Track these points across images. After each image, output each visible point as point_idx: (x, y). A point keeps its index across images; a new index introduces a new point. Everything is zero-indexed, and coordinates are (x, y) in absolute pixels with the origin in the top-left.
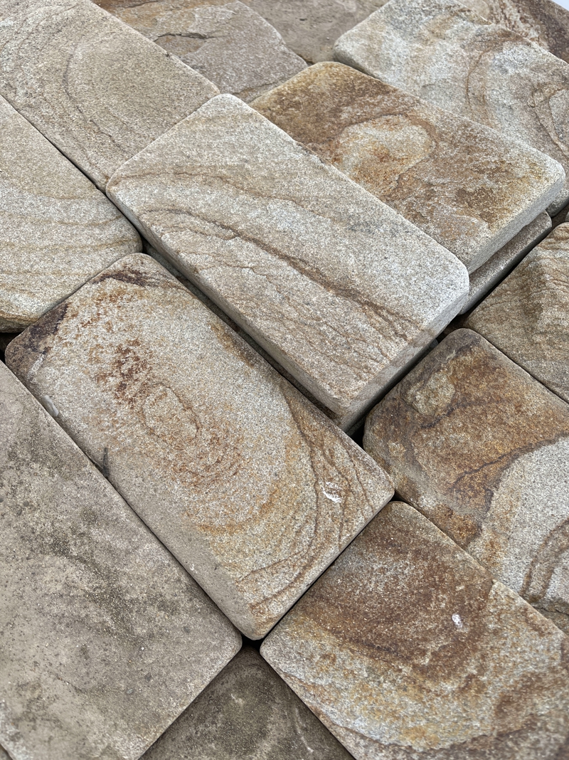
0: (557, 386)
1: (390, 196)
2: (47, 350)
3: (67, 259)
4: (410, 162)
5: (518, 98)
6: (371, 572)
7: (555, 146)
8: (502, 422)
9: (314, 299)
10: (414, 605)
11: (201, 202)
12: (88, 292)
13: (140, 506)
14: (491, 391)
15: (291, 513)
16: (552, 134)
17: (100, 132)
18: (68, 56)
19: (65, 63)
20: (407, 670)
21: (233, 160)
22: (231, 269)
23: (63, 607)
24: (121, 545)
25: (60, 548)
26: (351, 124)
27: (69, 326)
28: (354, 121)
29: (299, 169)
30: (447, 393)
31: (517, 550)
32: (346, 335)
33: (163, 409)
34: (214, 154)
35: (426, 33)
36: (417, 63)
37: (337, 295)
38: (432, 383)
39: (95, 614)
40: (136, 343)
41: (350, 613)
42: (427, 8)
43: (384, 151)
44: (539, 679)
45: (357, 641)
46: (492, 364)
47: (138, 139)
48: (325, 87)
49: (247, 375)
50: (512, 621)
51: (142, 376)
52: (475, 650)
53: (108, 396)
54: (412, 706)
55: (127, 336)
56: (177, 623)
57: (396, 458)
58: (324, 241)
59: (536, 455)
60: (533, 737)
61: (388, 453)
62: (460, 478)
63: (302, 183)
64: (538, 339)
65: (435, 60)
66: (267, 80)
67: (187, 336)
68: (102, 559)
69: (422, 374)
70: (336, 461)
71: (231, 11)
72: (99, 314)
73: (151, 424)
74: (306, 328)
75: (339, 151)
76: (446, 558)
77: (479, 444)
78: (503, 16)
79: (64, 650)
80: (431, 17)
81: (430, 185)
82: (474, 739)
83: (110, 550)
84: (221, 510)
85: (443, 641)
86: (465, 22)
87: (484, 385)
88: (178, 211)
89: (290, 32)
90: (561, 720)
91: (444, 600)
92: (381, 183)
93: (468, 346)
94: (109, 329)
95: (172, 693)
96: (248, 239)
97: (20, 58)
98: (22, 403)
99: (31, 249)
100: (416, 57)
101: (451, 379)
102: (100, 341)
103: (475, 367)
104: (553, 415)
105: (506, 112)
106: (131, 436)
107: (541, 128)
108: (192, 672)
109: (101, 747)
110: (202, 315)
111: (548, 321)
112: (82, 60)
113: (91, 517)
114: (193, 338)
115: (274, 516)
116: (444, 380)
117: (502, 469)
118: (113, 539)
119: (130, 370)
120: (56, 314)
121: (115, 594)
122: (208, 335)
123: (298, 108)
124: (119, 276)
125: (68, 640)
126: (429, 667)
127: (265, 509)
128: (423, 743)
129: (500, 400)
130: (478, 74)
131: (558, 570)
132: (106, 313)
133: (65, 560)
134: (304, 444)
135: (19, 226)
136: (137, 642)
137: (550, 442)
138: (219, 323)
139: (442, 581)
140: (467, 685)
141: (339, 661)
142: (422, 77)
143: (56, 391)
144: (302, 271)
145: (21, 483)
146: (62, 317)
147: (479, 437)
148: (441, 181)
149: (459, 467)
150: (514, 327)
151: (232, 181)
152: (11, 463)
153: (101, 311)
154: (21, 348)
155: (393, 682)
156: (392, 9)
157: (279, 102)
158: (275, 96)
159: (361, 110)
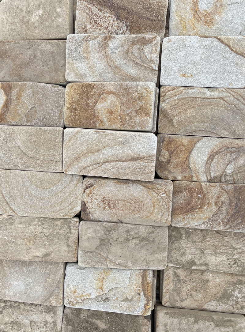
0: (187, 134)
1: (122, 124)
2: (90, 212)
3: (74, 194)
4: (118, 109)
5: (125, 59)
6: (179, 199)
7: (144, 67)
8: (182, 151)
9: (130, 165)
10: (191, 199)
11: (88, 162)
12: (85, 196)
13: (133, 223)
14: (175, 146)
15: (159, 203)
16: (141, 63)
17: (48, 161)
18: (18, 147)
19: (19, 150)
20: (197, 210)
21: (85, 147)
22: (108, 172)
23: (138, 247)
24: (136, 231)
25: (128, 240)
26: (94, 106)
27: (88, 205)
28: (94, 104)
29: (101, 138)
30: (167, 154)
31: (202, 174)
32: (143, 168)
33: (121, 205)
34: (79, 149)
35: (84, 54)
36: (92, 68)
37: (134, 161)
38: (162, 154)
39: (143, 243)
40: (104, 198)
41: (181, 209)
42: (78, 45)
43: (110, 110)
44: (219, 195)
45: (186, 212)
46: (171, 140)
47: (59, 156)
48: (77, 97)
49: (129, 186)
50: (209, 188)
51: (111, 202)
52: (206, 198)
53: (109, 211)
54: (202, 215)
55: (101, 198)
56: (156, 233)
57: (167, 174)
58: (121, 151)
59: (193, 152)
60: (224, 205)
61: (165, 175)
62: (182, 169)
63: (104, 141)
64: (176, 126)
65: (95, 64)
66: (61, 106)
67: (111, 189)
68: (136, 236)
69: (159, 154)
70: (159, 188)
71: (30, 90)
72: (91, 198)
73: (121, 209)
74: (134, 172)
75: (100, 119)
76: (190, 186)
77: (181, 159)
78: (93, 14)
79: (144, 251)
80: (81, 47)
81: (128, 114)
82: (215, 212)
83: (136, 233)
84: (147, 213)
85: (200, 201)
86: (91, 41)
87: (173, 146)
88: (86, 167)
89: (45, 75)
90: (227, 198)
91: (195, 194)
92: (117, 122)
93: (163, 140)
94: (96, 199)
95: (164, 243)
96: (105, 163)
97: (8, 157)
98: (98, 226)
99: (66, 198)
100: (90, 67)
101: (165, 150)
102: (97, 203)
103: (168, 143)
104: (191, 141)
105: (125, 66)
106: (120, 214)
107: (137, 63)
108: (164, 237)
109: (161, 258)
110: (110, 182)
111: (176, 122)
112: (22, 146)
113: (128, 231)
114: (113, 188)
115: (157, 206)
116: (164, 151)
117: (188, 160)
118: (134, 231)
119: (108, 203)
120: (84, 205)
121: (143, 238)
122: (115, 185)
123: (77, 110)
124: (87, 188)
125: (143, 250)
126: (200, 207)
127: (154, 206)
128: (207, 219)
129: (178, 147)
130: (109, 59)
131: (211, 171)
132: (92, 197)
133: (131, 241)
134: (151, 190)
135: (59, 196)
136: (153, 241)
137: (194, 147)
138: (115, 181)
139: (192, 191)
140: (208, 205)
141: (185, 218)
142: (97, 73)
143: (99, 217)
144: (123, 161)
145: (112, 237)
146: (86, 204)
147: (180, 158)
148: (130, 111)
149: (180, 166)
150: (169, 127)
151: (90, 152)
152: (107, 236)
153: (91, 197)
154: (85, 216)
155: (196, 214)
156: (70, 54)
157: (71, 111)
158: (68, 110)
159: (93, 99)
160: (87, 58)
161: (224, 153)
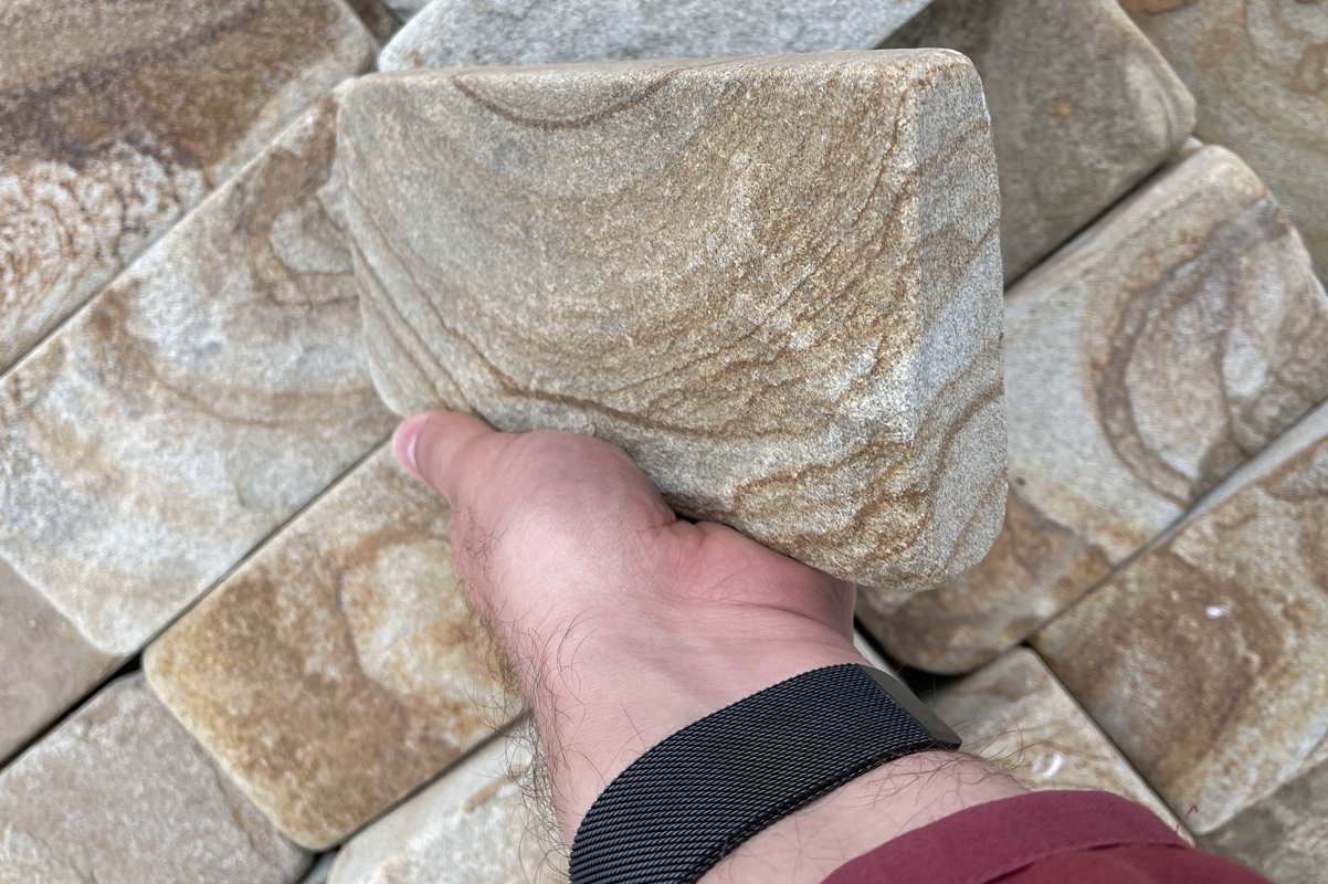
5: (287, 334)
10: (1187, 659)
20: (1261, 684)
26: (355, 666)
28: (348, 659)
31: (1130, 504)
44: (1306, 536)
45: (1215, 734)
50: (1229, 546)
66: (207, 782)
80: (35, 461)
85: (1237, 635)
86: (52, 395)
91: (1187, 623)
105: (318, 360)
126: (1263, 657)
130: (217, 399)
131: (1166, 456)
139: (1160, 617)
140: (1294, 619)
141: (1236, 758)
142: (220, 507)
155: (1271, 701)
156: (13, 539)
157: (275, 773)
158: (257, 777)
159: (318, 640)
160: (111, 483)
161: (1157, 328)
